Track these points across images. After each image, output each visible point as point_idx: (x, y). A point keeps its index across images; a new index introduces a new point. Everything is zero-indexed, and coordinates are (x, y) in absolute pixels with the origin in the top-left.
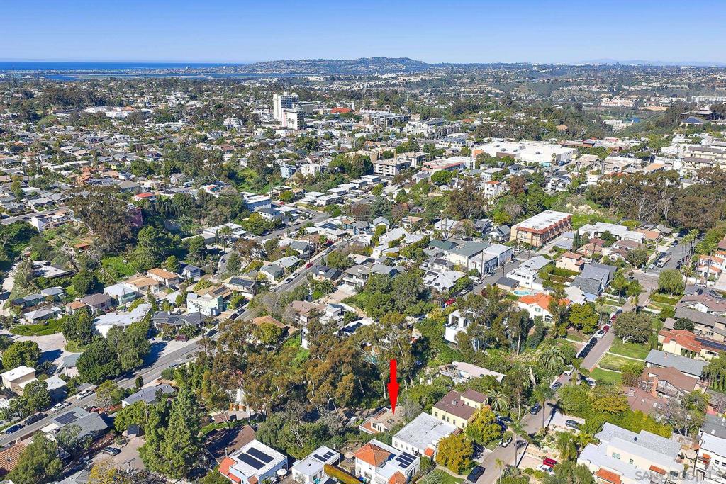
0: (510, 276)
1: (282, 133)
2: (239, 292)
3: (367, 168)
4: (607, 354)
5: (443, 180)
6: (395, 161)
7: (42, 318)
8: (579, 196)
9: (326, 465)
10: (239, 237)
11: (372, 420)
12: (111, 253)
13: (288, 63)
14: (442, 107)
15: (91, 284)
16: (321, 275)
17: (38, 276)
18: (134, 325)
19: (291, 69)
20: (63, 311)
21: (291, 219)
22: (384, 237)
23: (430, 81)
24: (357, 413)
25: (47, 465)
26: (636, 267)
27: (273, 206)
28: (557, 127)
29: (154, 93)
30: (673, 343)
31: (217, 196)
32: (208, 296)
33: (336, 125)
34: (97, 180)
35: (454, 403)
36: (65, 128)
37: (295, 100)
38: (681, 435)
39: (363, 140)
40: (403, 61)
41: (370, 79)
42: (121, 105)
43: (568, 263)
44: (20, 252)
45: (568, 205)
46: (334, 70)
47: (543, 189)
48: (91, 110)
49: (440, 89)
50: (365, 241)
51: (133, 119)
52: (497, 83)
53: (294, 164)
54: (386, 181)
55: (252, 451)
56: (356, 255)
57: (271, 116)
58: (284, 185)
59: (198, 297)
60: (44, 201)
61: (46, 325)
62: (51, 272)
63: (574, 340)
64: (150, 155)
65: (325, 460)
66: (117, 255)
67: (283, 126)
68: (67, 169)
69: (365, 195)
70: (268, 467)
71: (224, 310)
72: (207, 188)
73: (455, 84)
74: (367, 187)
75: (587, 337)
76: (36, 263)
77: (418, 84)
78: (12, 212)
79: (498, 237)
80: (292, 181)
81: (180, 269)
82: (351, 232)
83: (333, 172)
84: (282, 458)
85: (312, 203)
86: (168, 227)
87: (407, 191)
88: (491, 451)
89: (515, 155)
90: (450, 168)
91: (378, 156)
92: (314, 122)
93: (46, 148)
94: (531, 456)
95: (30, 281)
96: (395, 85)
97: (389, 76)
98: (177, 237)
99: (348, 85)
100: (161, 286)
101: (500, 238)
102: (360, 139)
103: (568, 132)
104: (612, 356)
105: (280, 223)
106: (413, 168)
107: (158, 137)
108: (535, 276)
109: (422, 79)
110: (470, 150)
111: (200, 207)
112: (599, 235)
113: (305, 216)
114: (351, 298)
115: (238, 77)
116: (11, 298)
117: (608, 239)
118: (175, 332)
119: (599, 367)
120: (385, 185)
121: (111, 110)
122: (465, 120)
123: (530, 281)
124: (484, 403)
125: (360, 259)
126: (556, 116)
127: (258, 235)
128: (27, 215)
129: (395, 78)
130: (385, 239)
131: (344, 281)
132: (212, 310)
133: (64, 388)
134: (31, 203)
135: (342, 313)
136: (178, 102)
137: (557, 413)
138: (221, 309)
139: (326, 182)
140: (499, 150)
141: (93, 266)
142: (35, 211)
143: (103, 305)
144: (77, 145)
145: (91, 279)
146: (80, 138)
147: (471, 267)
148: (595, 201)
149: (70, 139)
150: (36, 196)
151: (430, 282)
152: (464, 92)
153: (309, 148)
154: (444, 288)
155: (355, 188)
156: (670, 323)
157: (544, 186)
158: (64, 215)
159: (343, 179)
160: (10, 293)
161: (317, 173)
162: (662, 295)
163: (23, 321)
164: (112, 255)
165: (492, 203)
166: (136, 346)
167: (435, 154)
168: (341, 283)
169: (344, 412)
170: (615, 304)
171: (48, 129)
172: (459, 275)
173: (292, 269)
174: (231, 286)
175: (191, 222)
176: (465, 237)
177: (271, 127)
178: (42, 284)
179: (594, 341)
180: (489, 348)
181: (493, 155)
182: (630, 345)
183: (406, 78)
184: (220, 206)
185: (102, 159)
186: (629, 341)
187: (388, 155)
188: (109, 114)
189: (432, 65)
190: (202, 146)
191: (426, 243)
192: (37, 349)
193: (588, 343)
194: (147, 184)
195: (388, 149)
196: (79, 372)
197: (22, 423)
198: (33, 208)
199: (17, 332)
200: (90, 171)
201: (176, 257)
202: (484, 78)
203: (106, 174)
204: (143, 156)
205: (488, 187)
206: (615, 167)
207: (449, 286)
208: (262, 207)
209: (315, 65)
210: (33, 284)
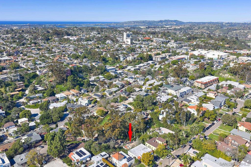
0: (189, 99)
1: (124, 46)
2: (96, 98)
3: (150, 58)
4: (217, 129)
5: (175, 63)
6: (161, 56)
7: (35, 103)
8: (225, 71)
9: (103, 158)
10: (102, 80)
11: (127, 145)
12: (59, 84)
13: (135, 22)
14: (184, 37)
15: (51, 93)
16: (124, 94)
17: (36, 90)
18: (60, 107)
19: (136, 24)
20: (42, 101)
21: (121, 75)
22: (147, 82)
23: (183, 28)
24: (125, 142)
25: (19, 149)
26: (238, 98)
27: (116, 70)
28: (225, 45)
29: (87, 32)
30: (242, 127)
31: (97, 66)
32: (86, 99)
33: (144, 43)
34: (60, 60)
35: (153, 141)
36: (56, 43)
37: (131, 34)
38: (235, 161)
39: (151, 49)
40: (175, 21)
41: (162, 27)
42: (76, 36)
43: (211, 95)
44: (32, 82)
45: (221, 74)
46: (150, 24)
47: (212, 68)
48: (66, 37)
49: (187, 31)
50: (141, 84)
51: (78, 40)
52: (208, 29)
53: (125, 56)
54: (156, 63)
55: (81, 151)
56: (136, 88)
57: (123, 40)
58: (121, 63)
59: (82, 99)
60: (42, 66)
61: (35, 106)
62: (40, 88)
63: (206, 123)
64: (79, 52)
65: (103, 157)
66: (61, 84)
67: (125, 43)
68: (51, 56)
69: (148, 68)
70: (84, 157)
71: (90, 104)
72: (94, 64)
73: (192, 29)
74: (149, 65)
75: (211, 122)
76: (36, 86)
77: (179, 29)
78: (32, 69)
79: (189, 84)
80: (124, 62)
81: (80, 90)
82: (138, 80)
83: (138, 59)
84: (89, 155)
85: (129, 70)
86: (79, 76)
87: (162, 67)
88: (163, 160)
89: (205, 55)
90: (179, 59)
91: (155, 54)
92: (137, 42)
93: (48, 49)
94: (177, 163)
95: (33, 91)
96: (170, 30)
97: (169, 26)
98: (81, 79)
99: (154, 29)
100: (73, 95)
101: (190, 85)
102: (151, 48)
103: (229, 47)
104: (219, 130)
105: (117, 76)
106: (167, 59)
107: (83, 46)
108: (198, 99)
109: (180, 28)
110: (188, 53)
111: (91, 70)
112: (228, 85)
113: (126, 74)
114: (131, 103)
115: (117, 27)
116: (27, 96)
117: (230, 87)
118: (73, 110)
119: (212, 133)
120: (156, 64)
121: (72, 37)
122: (191, 42)
123: (195, 101)
124: (164, 142)
125: (138, 89)
126: (226, 41)
127: (108, 80)
128: (36, 70)
129: (171, 27)
130: (148, 83)
131: (131, 97)
132: (86, 104)
133: (35, 126)
134: (38, 66)
135: (126, 108)
136: (93, 35)
137: (191, 149)
138: (89, 104)
139: (135, 63)
140: (199, 53)
141: (53, 87)
142: (39, 69)
143: (54, 100)
144: (58, 48)
145: (52, 91)
146: (59, 46)
147: (175, 94)
148: (231, 73)
149: (56, 46)
150: (40, 64)
151: (158, 99)
152: (195, 32)
153: (132, 51)
154: (163, 101)
155: (145, 65)
156: (244, 119)
157: (213, 67)
158: (47, 71)
159: (141, 62)
160: (27, 95)
161: (132, 60)
162: (246, 109)
163: (29, 104)
164: (60, 84)
165: (192, 72)
166: (59, 114)
167: (175, 54)
168: (130, 97)
169: (120, 141)
170: (226, 111)
171: (50, 43)
172: (170, 97)
173: (115, 92)
174: (94, 97)
175: (87, 75)
176: (177, 84)
177: (121, 43)
178: (36, 92)
179: (213, 124)
180: (175, 123)
181: (197, 55)
182: (227, 126)
183: (175, 27)
184: (97, 70)
185: (64, 53)
186: (227, 125)
187: (159, 54)
188: (71, 38)
189: (186, 23)
190: (97, 50)
191: (161, 85)
192: (30, 113)
193: (211, 124)
194: (75, 61)
195: (159, 52)
196: (40, 121)
197: (20, 136)
198: (38, 68)
199: (26, 107)
200: (59, 57)
201: (79, 86)
202: (204, 27)
203: (64, 58)
204: (77, 52)
205: (191, 66)
206: (242, 61)
207: (165, 101)
208: (112, 71)
209: (144, 23)
210: (34, 92)
